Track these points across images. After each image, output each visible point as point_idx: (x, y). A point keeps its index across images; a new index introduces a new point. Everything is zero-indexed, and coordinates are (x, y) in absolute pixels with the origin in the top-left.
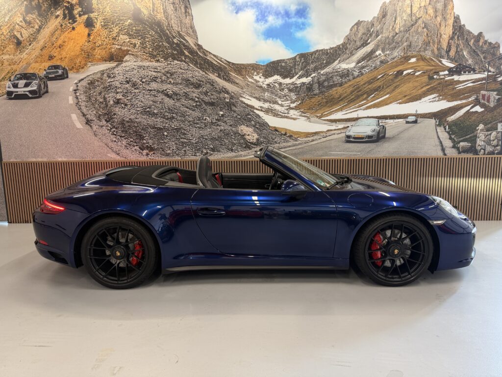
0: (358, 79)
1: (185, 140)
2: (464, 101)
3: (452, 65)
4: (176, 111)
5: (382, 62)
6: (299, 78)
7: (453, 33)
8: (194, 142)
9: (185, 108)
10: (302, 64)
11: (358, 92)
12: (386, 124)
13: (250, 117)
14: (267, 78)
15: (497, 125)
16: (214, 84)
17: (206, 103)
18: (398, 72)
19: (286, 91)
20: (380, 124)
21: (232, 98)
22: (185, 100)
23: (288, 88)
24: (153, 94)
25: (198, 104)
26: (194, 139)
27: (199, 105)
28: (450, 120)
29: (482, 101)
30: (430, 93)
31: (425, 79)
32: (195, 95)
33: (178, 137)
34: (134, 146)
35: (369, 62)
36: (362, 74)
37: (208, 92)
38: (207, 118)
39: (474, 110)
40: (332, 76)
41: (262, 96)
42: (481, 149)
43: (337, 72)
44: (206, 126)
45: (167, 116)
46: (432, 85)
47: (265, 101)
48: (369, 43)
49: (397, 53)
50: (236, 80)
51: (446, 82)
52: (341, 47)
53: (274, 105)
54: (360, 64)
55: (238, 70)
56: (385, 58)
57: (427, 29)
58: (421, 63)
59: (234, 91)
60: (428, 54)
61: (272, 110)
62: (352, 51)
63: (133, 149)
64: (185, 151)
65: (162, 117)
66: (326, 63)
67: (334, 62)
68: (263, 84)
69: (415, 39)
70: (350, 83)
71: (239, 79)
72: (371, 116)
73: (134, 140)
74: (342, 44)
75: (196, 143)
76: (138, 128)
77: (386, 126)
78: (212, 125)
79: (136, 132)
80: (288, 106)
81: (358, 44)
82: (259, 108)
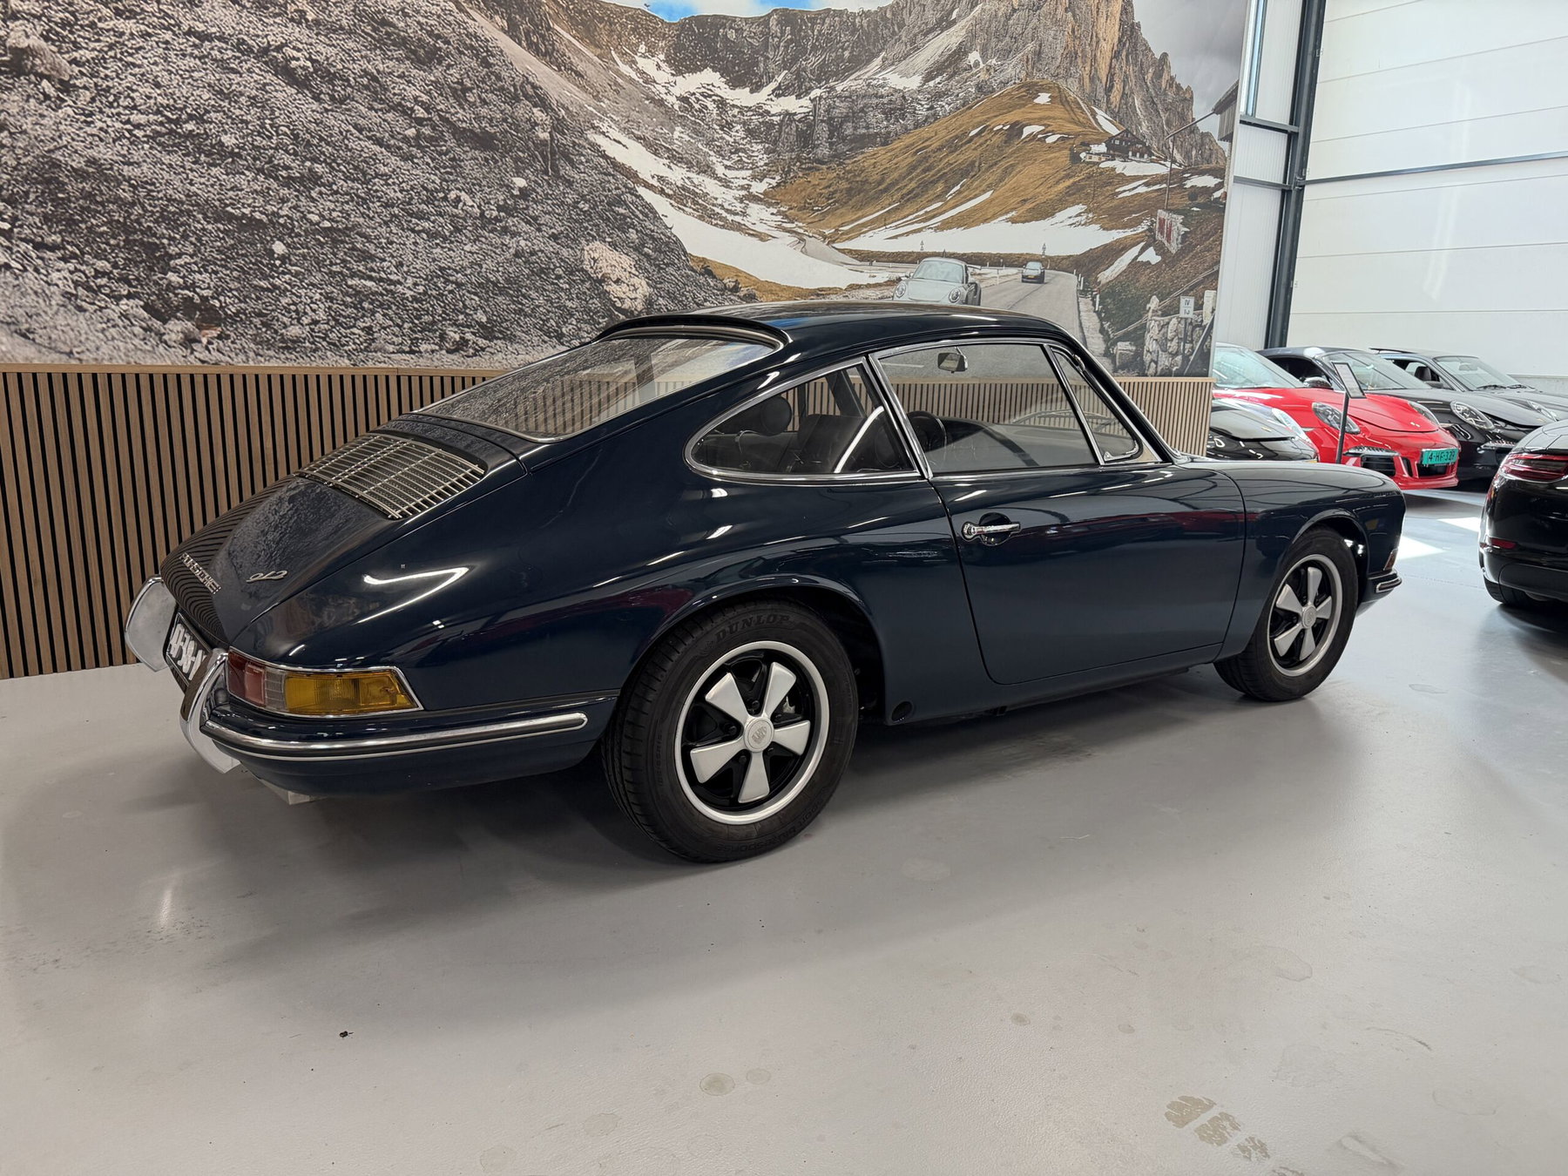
0: (925, 131)
1: (369, 283)
2: (1129, 233)
3: (1114, 131)
4: (328, 150)
5: (979, 88)
6: (778, 96)
7: (1120, 40)
8: (409, 293)
9: (369, 144)
10: (786, 47)
11: (924, 171)
12: (981, 281)
13: (621, 210)
14: (679, 73)
15: (1179, 302)
16: (491, 60)
17: (461, 135)
18: (1013, 125)
19: (738, 132)
20: (971, 279)
21: (558, 126)
22: (371, 108)
23: (744, 123)
24: (215, 53)
25: (427, 131)
26: (410, 281)
27: (430, 139)
28: (1103, 282)
29: (1159, 237)
30: (1071, 199)
31: (1063, 157)
32: (412, 92)
33: (334, 268)
34: (118, 299)
35: (953, 82)
36: (936, 117)
37: (470, 89)
38: (464, 196)
39: (1142, 258)
40: (866, 106)
41: (665, 140)
42: (1152, 361)
43: (876, 96)
44: (457, 230)
45: (287, 168)
46: (1077, 179)
47: (675, 158)
48: (954, 22)
49: (1013, 70)
50: (575, 60)
51: (1101, 173)
52: (889, 15)
53: (701, 177)
54: (931, 84)
55: (583, 23)
56: (987, 77)
57: (1074, 16)
58: (1059, 112)
59: (567, 103)
60: (1072, 88)
61: (696, 194)
62: (915, 35)
63: (113, 311)
64: (368, 330)
65: (260, 171)
66: (849, 61)
67: (869, 61)
68: (668, 93)
69: (1050, 39)
70: (907, 140)
71: (585, 57)
72: (951, 251)
73: (115, 266)
74: (892, 6)
75: (415, 299)
76: (138, 210)
77: (982, 286)
78: (483, 228)
79: (128, 230)
80: (743, 188)
81: (931, 17)
82: (655, 182)
